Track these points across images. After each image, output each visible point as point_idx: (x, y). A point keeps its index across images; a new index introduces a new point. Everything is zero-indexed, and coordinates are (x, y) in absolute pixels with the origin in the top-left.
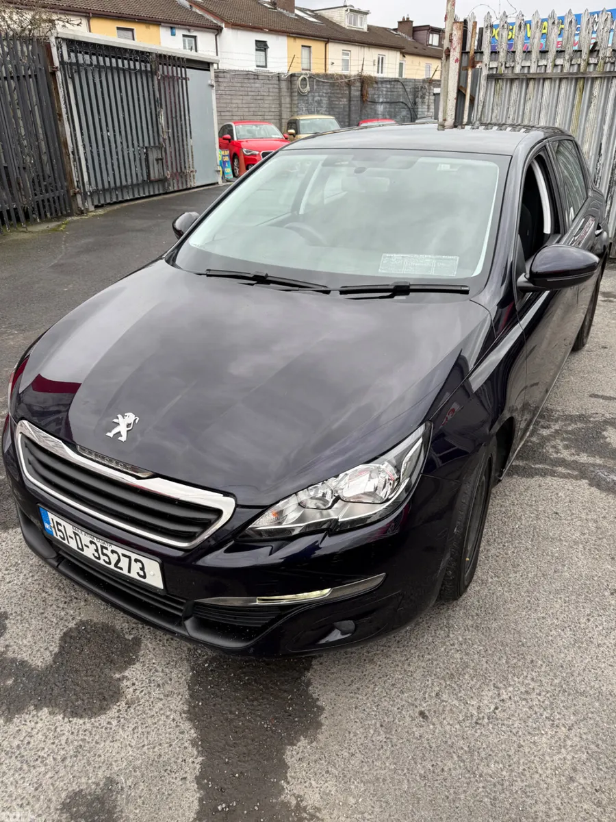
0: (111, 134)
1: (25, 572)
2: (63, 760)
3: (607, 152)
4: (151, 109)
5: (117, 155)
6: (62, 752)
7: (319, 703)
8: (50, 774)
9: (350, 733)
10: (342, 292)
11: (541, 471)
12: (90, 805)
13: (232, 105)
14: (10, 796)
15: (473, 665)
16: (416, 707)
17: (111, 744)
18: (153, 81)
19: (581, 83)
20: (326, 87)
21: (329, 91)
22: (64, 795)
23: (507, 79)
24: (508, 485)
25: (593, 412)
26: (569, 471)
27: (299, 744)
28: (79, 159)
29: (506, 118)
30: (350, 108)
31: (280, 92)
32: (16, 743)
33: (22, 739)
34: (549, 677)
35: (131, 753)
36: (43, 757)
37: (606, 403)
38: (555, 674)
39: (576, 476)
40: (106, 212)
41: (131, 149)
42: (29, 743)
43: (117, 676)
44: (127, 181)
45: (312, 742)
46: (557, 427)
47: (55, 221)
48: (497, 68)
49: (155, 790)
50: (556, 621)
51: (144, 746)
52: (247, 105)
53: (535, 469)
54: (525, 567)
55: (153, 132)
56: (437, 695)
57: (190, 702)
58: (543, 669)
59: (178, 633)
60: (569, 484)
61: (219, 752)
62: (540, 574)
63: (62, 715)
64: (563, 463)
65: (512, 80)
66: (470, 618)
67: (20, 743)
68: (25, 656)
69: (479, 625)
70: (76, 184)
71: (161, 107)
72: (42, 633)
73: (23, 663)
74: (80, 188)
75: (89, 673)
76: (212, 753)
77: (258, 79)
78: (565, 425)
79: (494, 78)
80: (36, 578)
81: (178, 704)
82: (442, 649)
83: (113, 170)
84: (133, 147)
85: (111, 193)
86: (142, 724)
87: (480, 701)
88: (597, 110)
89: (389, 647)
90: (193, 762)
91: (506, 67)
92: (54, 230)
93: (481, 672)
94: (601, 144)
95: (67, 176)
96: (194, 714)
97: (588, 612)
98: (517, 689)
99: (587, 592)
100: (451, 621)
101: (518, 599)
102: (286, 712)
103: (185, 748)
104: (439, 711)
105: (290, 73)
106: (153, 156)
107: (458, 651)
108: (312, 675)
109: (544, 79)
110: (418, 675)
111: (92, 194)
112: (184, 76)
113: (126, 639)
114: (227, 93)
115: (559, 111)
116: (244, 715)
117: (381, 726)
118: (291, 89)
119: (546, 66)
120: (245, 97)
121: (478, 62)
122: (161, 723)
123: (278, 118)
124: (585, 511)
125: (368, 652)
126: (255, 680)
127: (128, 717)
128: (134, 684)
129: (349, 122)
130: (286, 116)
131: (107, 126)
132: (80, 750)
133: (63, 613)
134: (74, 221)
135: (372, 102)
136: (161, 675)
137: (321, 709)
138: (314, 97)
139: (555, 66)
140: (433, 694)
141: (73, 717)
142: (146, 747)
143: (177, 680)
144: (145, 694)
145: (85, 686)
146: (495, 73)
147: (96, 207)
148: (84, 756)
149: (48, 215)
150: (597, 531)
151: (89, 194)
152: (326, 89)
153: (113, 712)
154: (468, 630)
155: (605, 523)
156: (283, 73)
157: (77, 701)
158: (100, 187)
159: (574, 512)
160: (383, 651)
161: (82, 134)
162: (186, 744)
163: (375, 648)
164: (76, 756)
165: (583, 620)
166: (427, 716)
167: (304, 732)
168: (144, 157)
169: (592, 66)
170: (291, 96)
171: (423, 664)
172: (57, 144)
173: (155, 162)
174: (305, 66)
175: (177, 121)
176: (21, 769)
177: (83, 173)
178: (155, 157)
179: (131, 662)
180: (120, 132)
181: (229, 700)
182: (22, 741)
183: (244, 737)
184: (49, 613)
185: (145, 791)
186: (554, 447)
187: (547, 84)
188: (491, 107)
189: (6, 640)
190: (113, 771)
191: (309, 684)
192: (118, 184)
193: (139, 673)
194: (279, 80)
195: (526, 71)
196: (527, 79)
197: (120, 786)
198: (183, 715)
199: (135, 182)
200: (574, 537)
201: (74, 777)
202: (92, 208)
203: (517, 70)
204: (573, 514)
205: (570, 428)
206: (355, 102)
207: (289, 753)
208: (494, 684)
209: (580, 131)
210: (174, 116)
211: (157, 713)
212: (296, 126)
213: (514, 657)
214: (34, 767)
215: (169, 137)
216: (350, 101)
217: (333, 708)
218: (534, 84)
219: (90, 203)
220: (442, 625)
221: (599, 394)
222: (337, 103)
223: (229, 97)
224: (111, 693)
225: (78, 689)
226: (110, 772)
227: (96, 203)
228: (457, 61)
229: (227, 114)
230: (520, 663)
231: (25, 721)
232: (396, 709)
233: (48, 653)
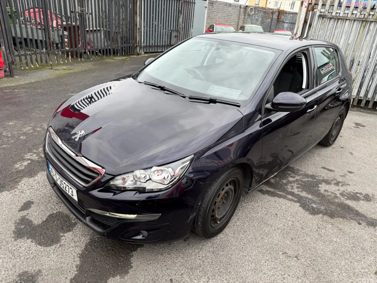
0: (157, 23)
1: (48, 189)
2: (27, 259)
3: (373, 57)
4: (176, 14)
5: (158, 32)
6: (28, 256)
7: (132, 265)
8: (20, 263)
9: (138, 279)
10: (190, 98)
11: (279, 195)
12: (28, 277)
13: (217, 16)
14: (3, 266)
15: (203, 267)
16: (170, 276)
17: (47, 258)
18: (179, 3)
19: (364, 23)
20: (261, 13)
21: (263, 15)
22: (21, 271)
23: (328, 18)
24: (261, 197)
25: (320, 175)
26: (293, 198)
27: (116, 278)
28: (141, 32)
29: (325, 35)
30: (271, 24)
31: (240, 13)
32: (14, 248)
33: (17, 248)
34: (234, 280)
35: (52, 263)
36: (21, 256)
37: (328, 172)
38: (237, 279)
39: (296, 201)
40: (149, 55)
41: (164, 30)
42: (18, 250)
43: (62, 234)
44: (160, 44)
45: (121, 278)
46: (298, 178)
47: (127, 56)
48: (324, 12)
49: (54, 279)
50: (250, 258)
51: (58, 262)
52: (224, 17)
53: (277, 193)
54: (249, 233)
55: (176, 24)
56: (182, 274)
57: (83, 251)
58: (233, 276)
59: (83, 222)
60: (289, 203)
61: (84, 272)
62: (254, 238)
63: (35, 243)
64: (292, 194)
65: (331, 18)
66: (213, 248)
67: (15, 249)
68: (32, 219)
69: (214, 251)
70: (138, 42)
71: (181, 14)
72: (43, 212)
73: (31, 221)
74: (139, 44)
75: (52, 231)
76: (81, 272)
77: (231, 6)
78: (302, 178)
79: (322, 16)
80: (50, 192)
81: (79, 251)
82: (194, 257)
83: (155, 38)
84: (166, 29)
85: (152, 48)
86: (61, 254)
87: (199, 282)
88: (371, 37)
89: (172, 250)
90: (73, 273)
91: (328, 12)
92: (124, 60)
93: (205, 271)
94: (371, 53)
95: (134, 38)
96: (82, 256)
97: (267, 258)
98: (217, 281)
99: (272, 250)
100: (203, 247)
101: (238, 246)
102: (118, 264)
103: (73, 267)
104: (179, 280)
105: (245, 5)
106: (174, 34)
107: (200, 259)
108: (135, 253)
109: (346, 20)
110: (178, 265)
111: (144, 47)
112: (194, 2)
113: (72, 222)
114: (216, 11)
115: (352, 35)
116: (101, 261)
117: (152, 280)
118: (245, 12)
119: (348, 13)
120: (223, 14)
121: (315, 9)
122: (69, 255)
123: (237, 24)
124: (291, 217)
125: (162, 250)
126: (112, 250)
127: (58, 250)
128: (66, 239)
129: (270, 30)
130: (241, 24)
131: (156, 19)
132: (35, 257)
133: (54, 207)
134: (134, 58)
135: (282, 22)
136: (78, 238)
137: (132, 267)
138: (255, 17)
139: (353, 14)
140: (180, 274)
141: (38, 245)
142: (58, 263)
143: (82, 241)
144: (68, 244)
145: (48, 235)
146: (323, 14)
147: (145, 53)
148: (35, 260)
149: (124, 53)
150: (291, 226)
151: (143, 47)
152: (261, 14)
153: (53, 247)
154: (209, 252)
155: (297, 224)
156: (243, 5)
157: (43, 240)
158: (148, 44)
159: (285, 216)
160: (169, 251)
161: (144, 22)
162: (74, 266)
163: (166, 249)
164: (32, 259)
165: (263, 261)
166: (172, 281)
167: (120, 274)
168: (169, 34)
169: (371, 16)
170: (245, 15)
171: (182, 261)
172: (133, 24)
173: (174, 37)
174: (257, 3)
175: (187, 20)
176: (11, 258)
177: (142, 38)
178: (174, 35)
179: (69, 231)
180: (161, 23)
181: (98, 254)
182: (16, 248)
183: (97, 269)
184: (48, 206)
185: (50, 278)
186: (292, 186)
187: (348, 22)
188: (318, 30)
189: (28, 211)
190: (43, 268)
191: (132, 256)
192: (156, 44)
193: (70, 235)
194: (240, 8)
195: (338, 15)
196: (338, 19)
197: (42, 273)
198: (78, 255)
199: (164, 44)
200: (279, 226)
201: (28, 266)
202: (143, 53)
203: (334, 14)
204: (284, 216)
205: (304, 180)
206: (274, 21)
207: (110, 280)
208: (208, 277)
209: (361, 45)
210: (186, 18)
211: (69, 252)
212: (243, 29)
213: (223, 268)
214: (16, 259)
215: (182, 27)
216: (272, 20)
217: (137, 268)
218: (341, 21)
219: (143, 51)
220: (199, 248)
221: (327, 168)
222: (266, 20)
223: (216, 13)
224: (56, 240)
225: (45, 235)
226: (41, 268)
227: (145, 51)
228: (306, 7)
229: (214, 20)
230: (224, 271)
231: (21, 242)
232: (161, 275)
233: (41, 220)
